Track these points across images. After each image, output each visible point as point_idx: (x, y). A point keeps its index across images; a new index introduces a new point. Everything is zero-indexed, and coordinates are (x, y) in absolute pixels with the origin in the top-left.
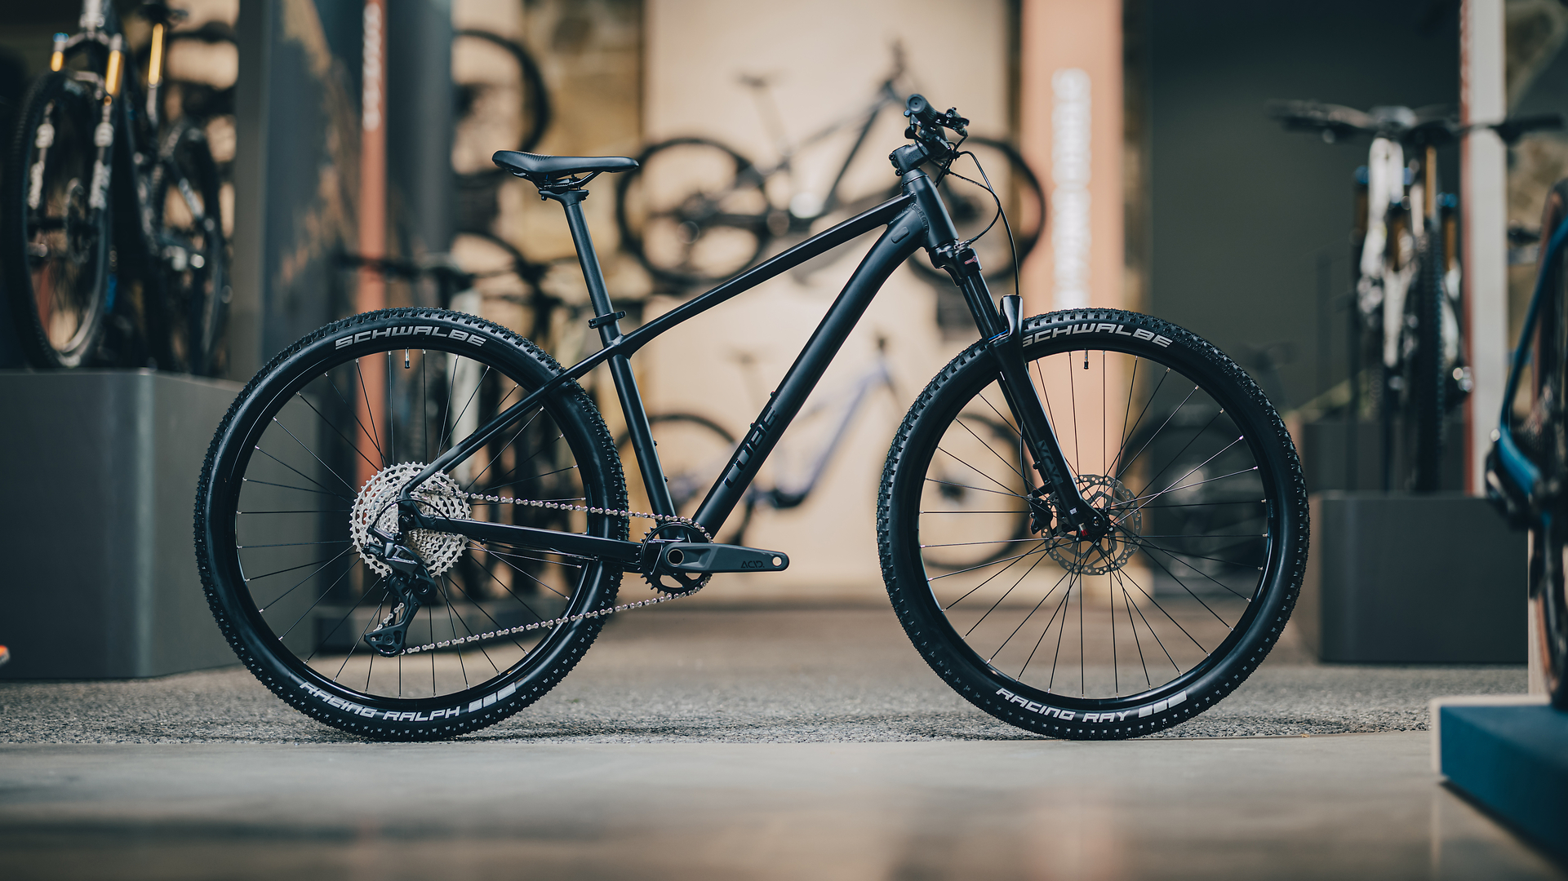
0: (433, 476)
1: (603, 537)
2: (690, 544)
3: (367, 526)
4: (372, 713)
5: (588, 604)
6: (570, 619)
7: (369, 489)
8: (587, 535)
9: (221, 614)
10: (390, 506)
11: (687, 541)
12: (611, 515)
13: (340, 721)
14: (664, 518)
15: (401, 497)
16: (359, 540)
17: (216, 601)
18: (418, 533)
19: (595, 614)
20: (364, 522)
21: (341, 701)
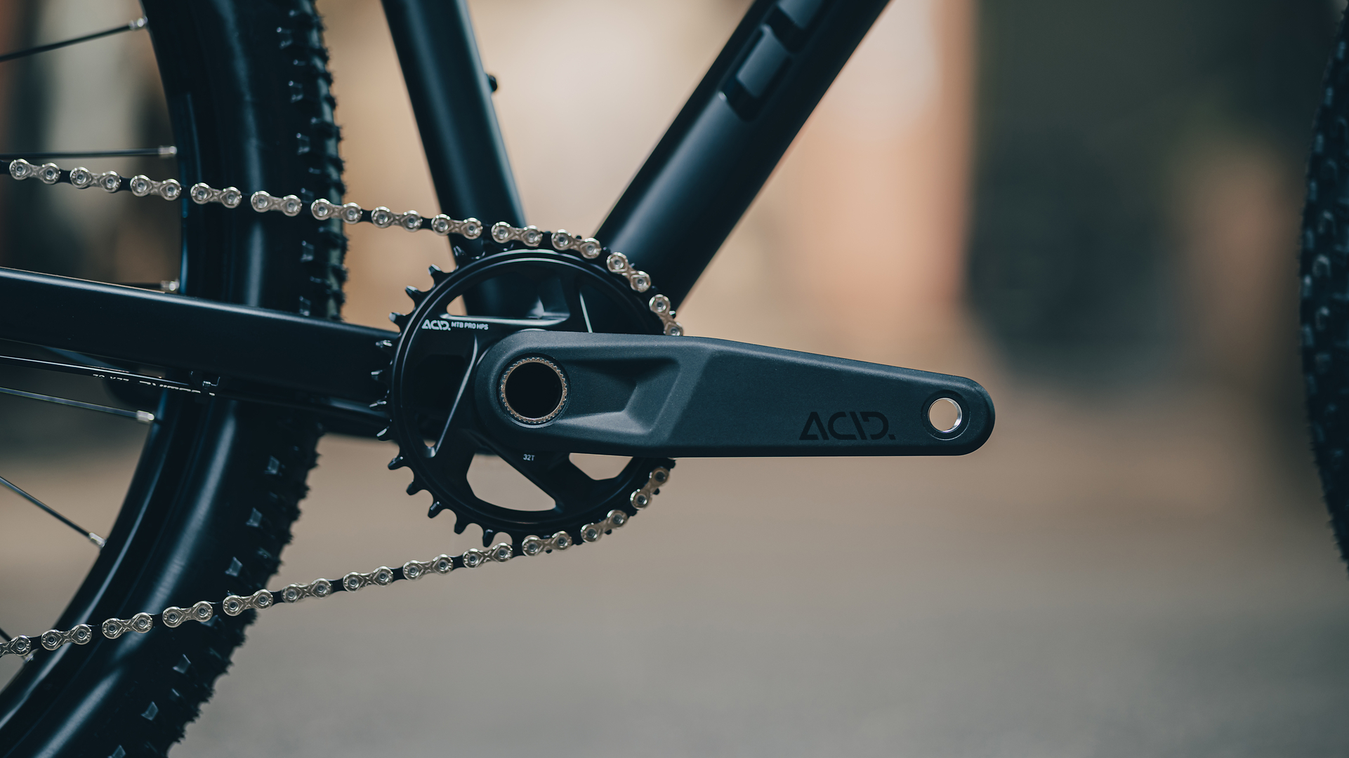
1: (241, 301)
2: (588, 340)
5: (175, 568)
6: (97, 632)
8: (178, 293)
11: (574, 324)
12: (274, 217)
14: (486, 233)
19: (202, 611)
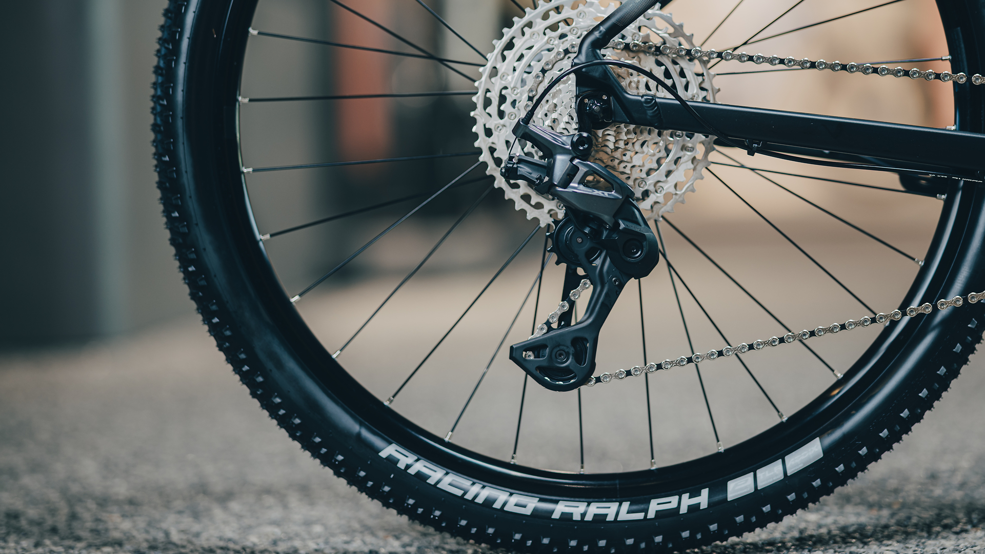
0: (641, 18)
3: (511, 122)
4: (529, 504)
7: (510, 46)
9: (214, 308)
10: (558, 80)
13: (464, 523)
15: (583, 58)
16: (492, 150)
17: (203, 283)
18: (618, 133)
20: (501, 114)
21: (465, 482)
